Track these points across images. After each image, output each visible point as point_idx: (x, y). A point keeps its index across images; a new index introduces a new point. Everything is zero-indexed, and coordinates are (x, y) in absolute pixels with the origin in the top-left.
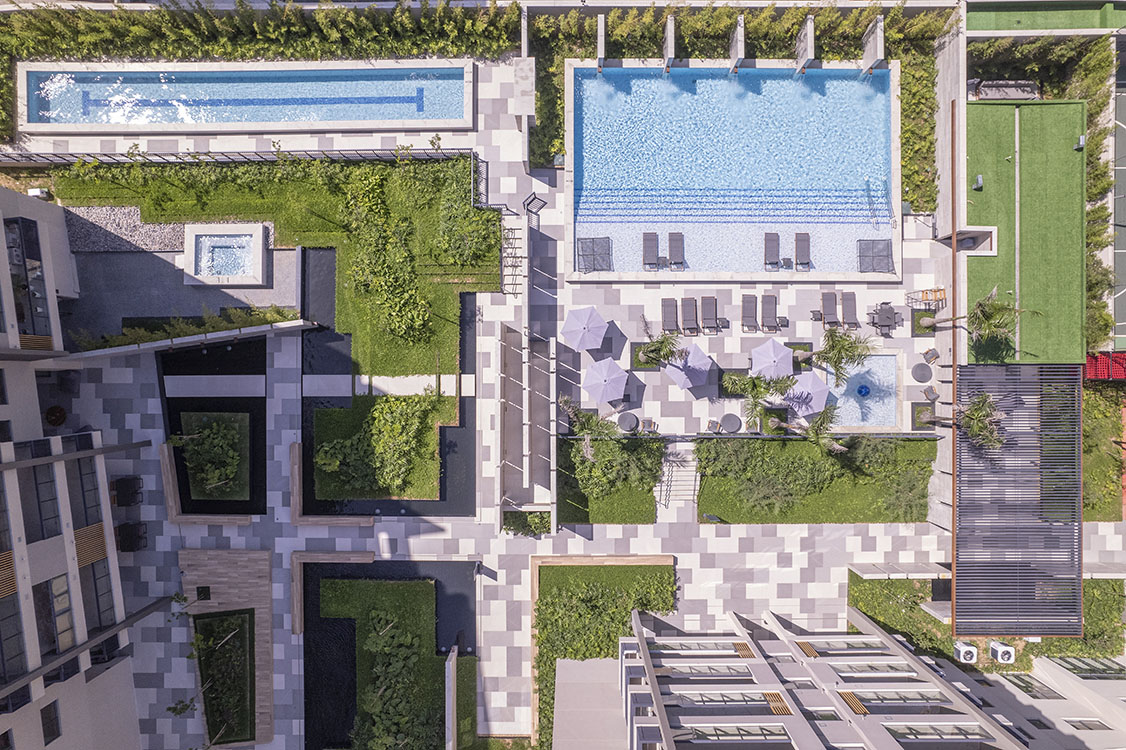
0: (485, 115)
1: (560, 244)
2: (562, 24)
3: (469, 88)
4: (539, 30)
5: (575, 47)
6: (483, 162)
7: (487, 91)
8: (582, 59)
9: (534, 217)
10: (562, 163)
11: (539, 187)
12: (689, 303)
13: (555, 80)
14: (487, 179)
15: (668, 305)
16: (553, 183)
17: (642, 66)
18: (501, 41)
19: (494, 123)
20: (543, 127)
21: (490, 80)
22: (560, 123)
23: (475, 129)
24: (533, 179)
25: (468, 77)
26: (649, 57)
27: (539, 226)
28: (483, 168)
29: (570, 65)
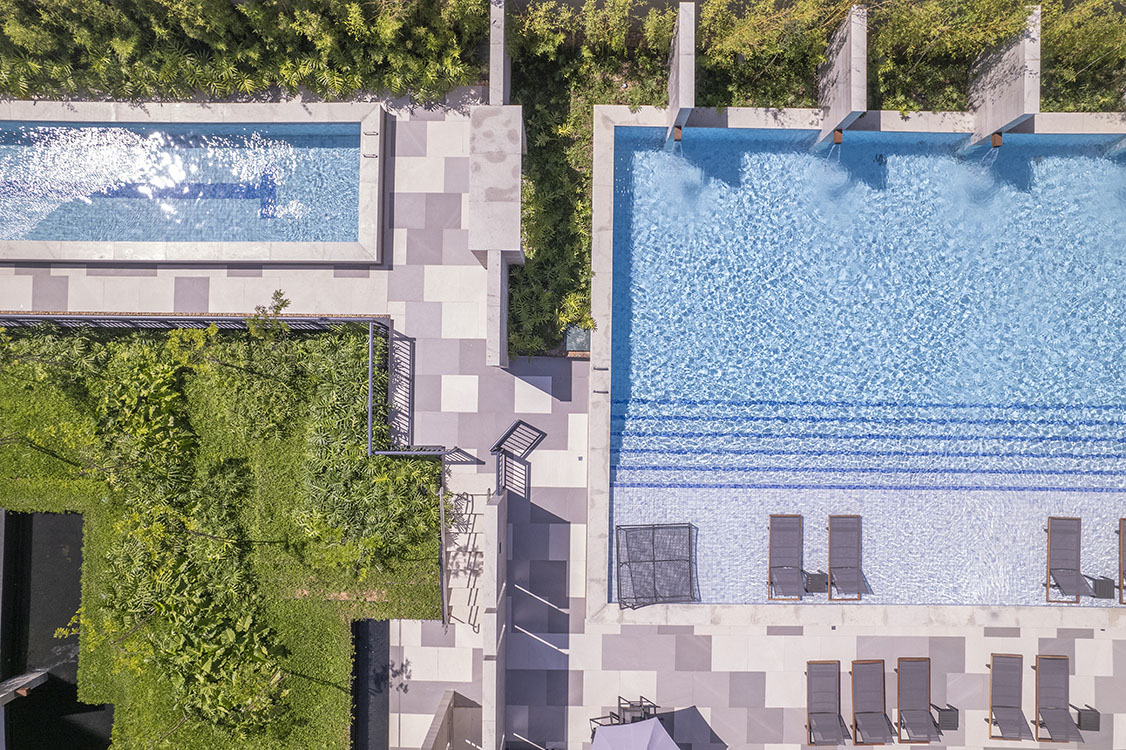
0: (410, 231)
1: (577, 531)
2: (588, 25)
3: (370, 171)
4: (534, 39)
5: (616, 79)
6: (403, 338)
7: (415, 176)
8: (634, 105)
9: (518, 468)
10: (585, 347)
11: (530, 399)
12: (868, 671)
13: (571, 153)
14: (412, 380)
15: (822, 674)
16: (562, 390)
17: (772, 124)
18: (448, 62)
19: (430, 251)
20: (542, 265)
21: (421, 152)
22: (581, 255)
23: (385, 261)
24: (518, 381)
25: (370, 144)
26: (786, 105)
27: (528, 489)
28: (402, 353)
29: (606, 119)
